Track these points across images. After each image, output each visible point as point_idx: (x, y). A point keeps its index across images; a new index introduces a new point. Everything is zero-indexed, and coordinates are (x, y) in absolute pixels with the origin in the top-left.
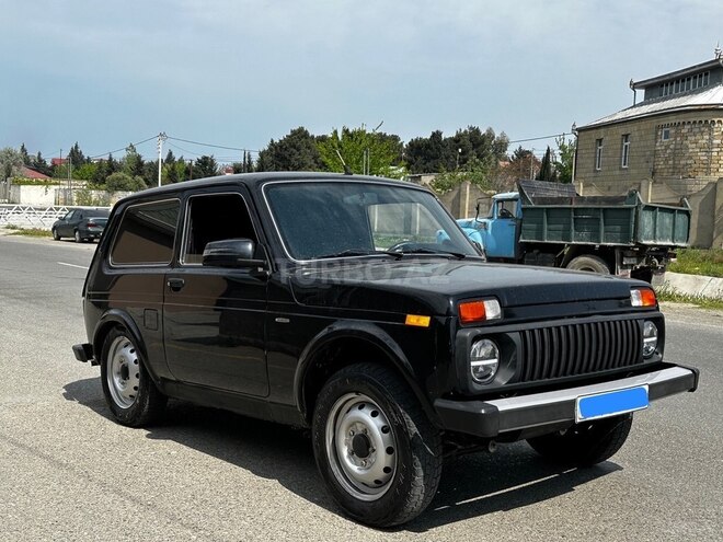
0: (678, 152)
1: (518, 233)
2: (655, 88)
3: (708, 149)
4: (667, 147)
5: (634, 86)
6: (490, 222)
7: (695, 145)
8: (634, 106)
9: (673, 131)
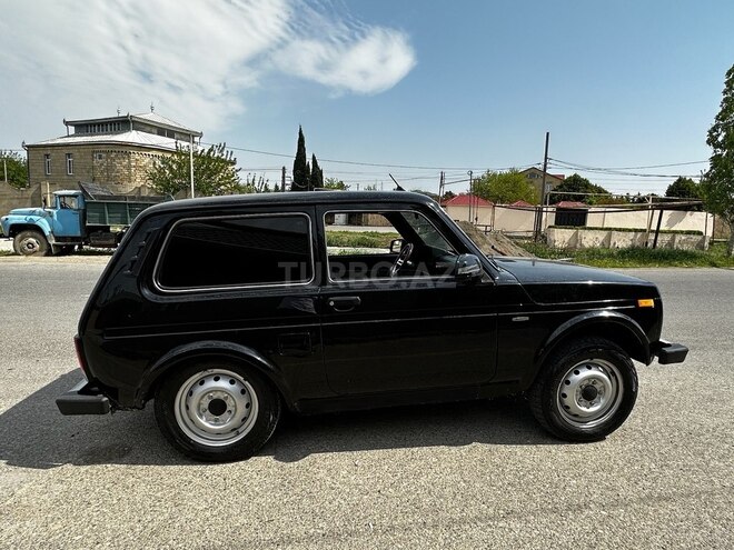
0: (110, 168)
1: (84, 218)
2: (83, 127)
3: (129, 167)
4: (102, 164)
5: (67, 123)
6: (55, 212)
7: (120, 165)
8: (68, 136)
9: (104, 155)
